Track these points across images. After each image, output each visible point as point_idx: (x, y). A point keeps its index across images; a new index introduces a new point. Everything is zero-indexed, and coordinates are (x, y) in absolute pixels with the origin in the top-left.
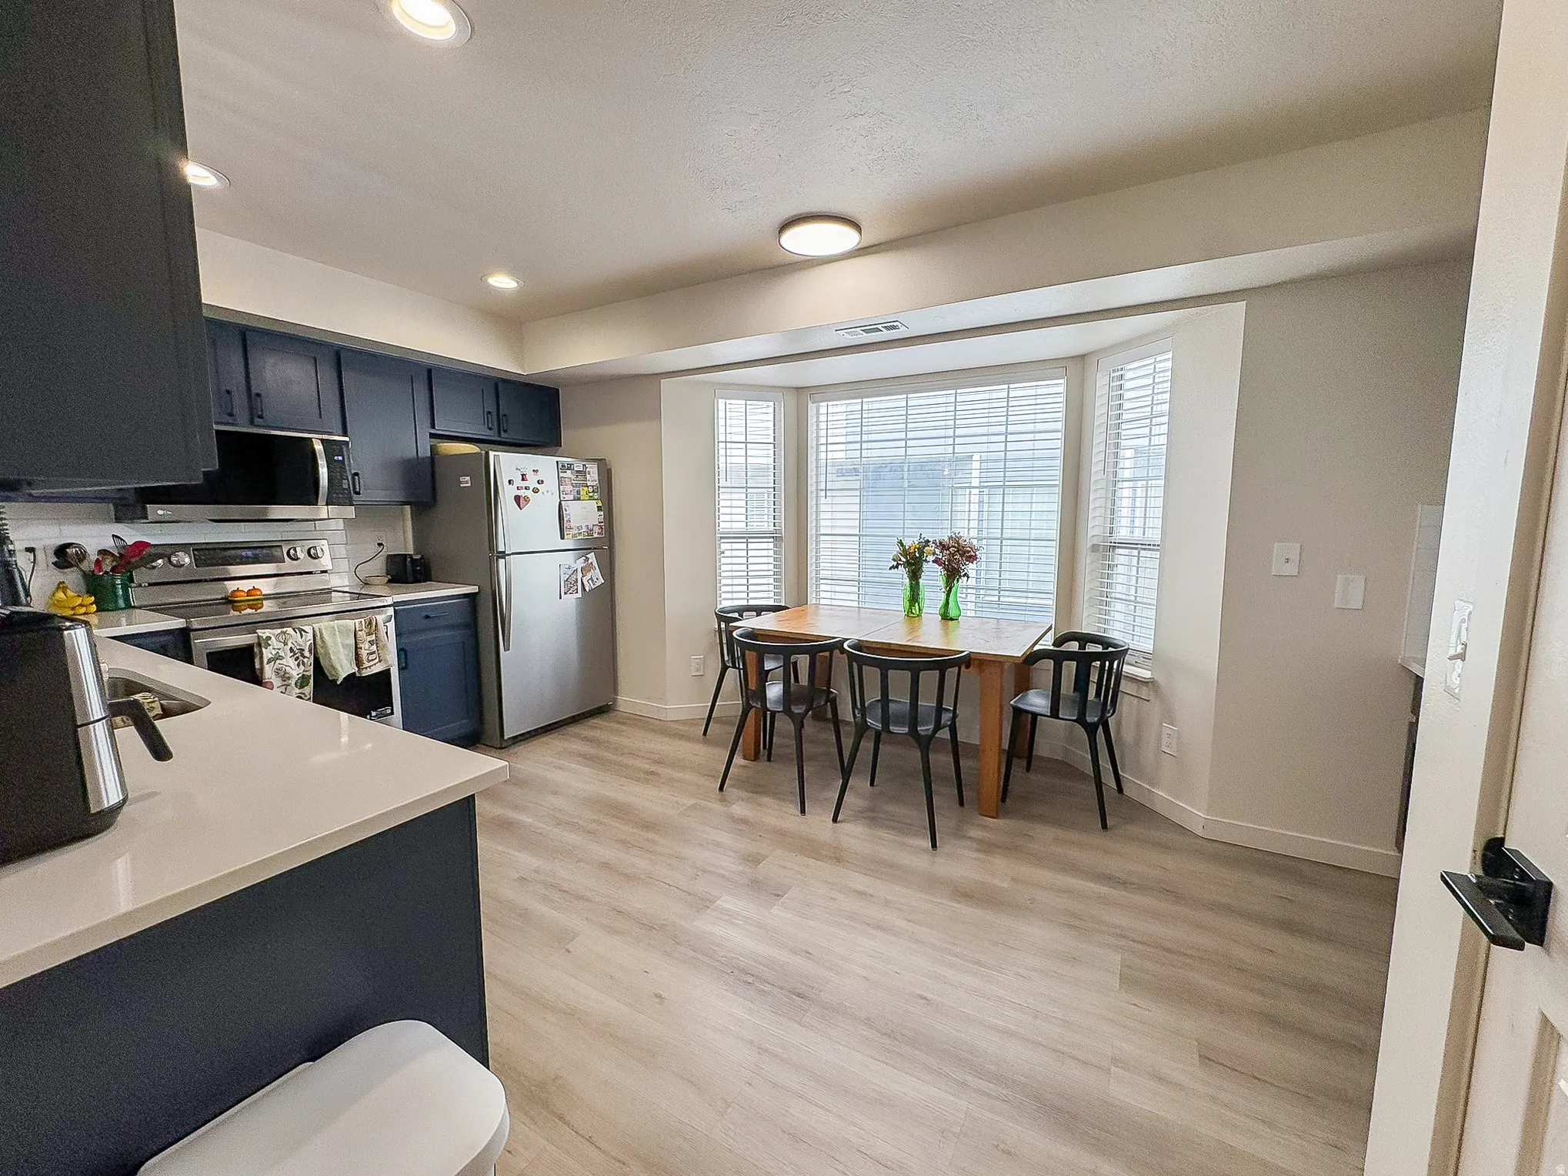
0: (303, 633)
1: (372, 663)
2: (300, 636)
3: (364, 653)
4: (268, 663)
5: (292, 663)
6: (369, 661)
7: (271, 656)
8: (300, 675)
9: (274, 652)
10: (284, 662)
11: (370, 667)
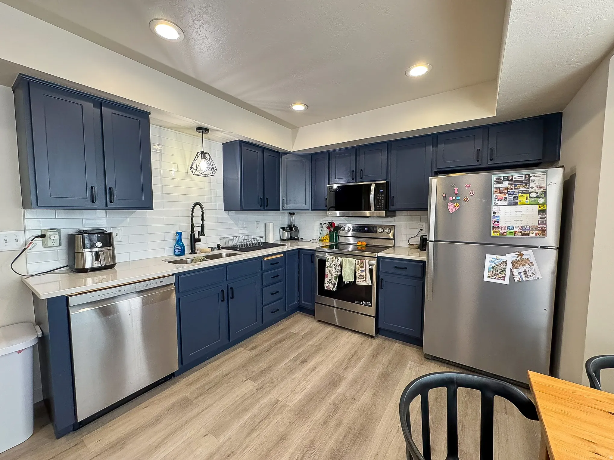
0: (338, 260)
1: (360, 280)
2: (337, 261)
3: (357, 275)
4: (327, 267)
5: (334, 270)
6: (359, 279)
7: (328, 265)
8: (336, 275)
9: (329, 264)
10: (331, 268)
11: (359, 281)
